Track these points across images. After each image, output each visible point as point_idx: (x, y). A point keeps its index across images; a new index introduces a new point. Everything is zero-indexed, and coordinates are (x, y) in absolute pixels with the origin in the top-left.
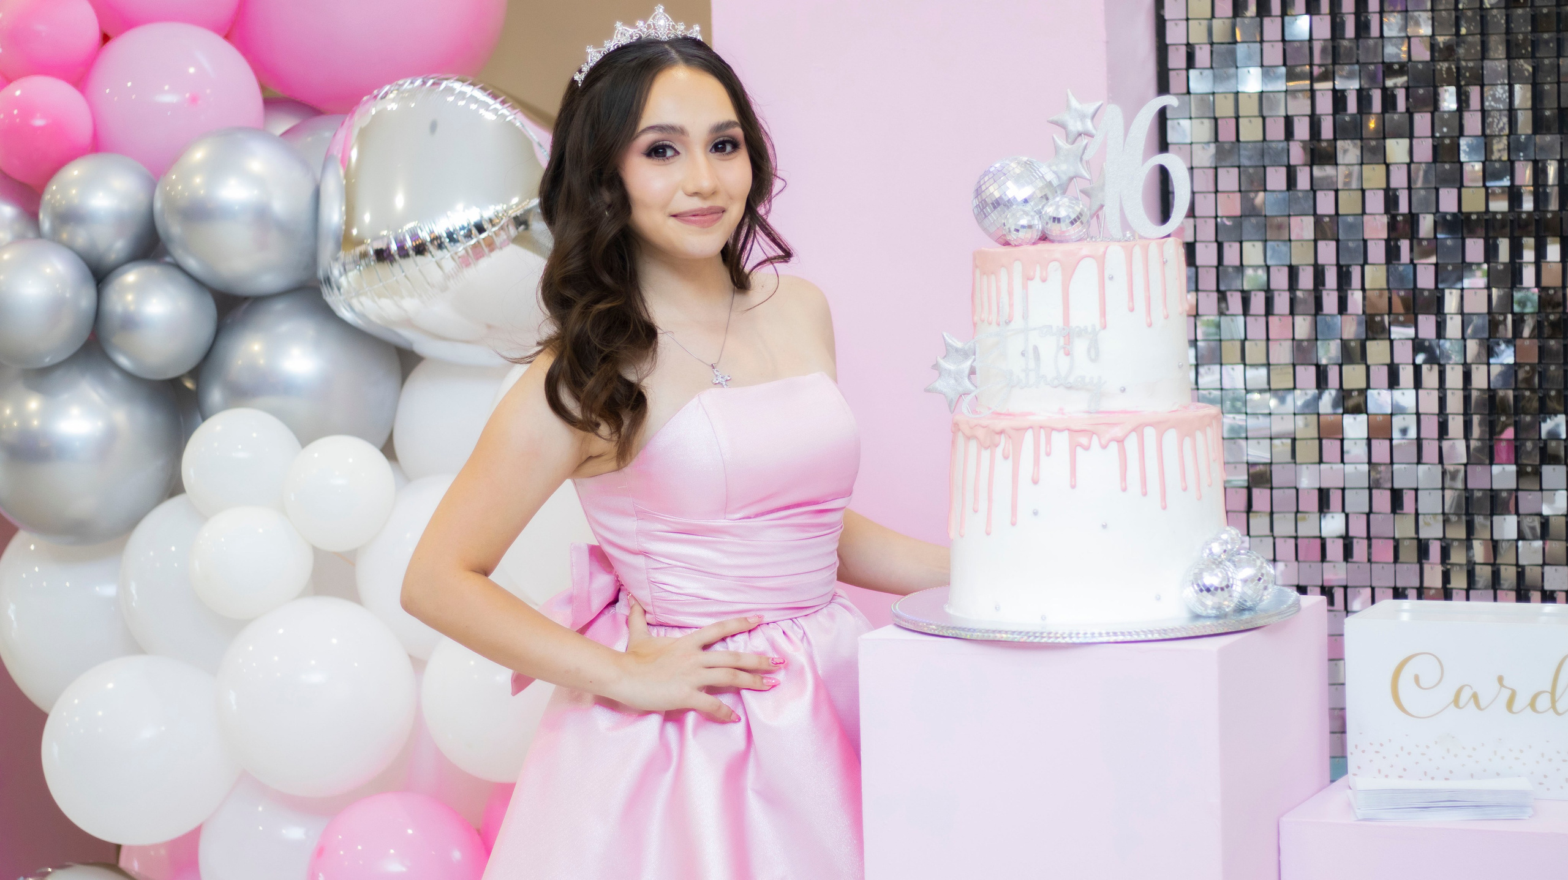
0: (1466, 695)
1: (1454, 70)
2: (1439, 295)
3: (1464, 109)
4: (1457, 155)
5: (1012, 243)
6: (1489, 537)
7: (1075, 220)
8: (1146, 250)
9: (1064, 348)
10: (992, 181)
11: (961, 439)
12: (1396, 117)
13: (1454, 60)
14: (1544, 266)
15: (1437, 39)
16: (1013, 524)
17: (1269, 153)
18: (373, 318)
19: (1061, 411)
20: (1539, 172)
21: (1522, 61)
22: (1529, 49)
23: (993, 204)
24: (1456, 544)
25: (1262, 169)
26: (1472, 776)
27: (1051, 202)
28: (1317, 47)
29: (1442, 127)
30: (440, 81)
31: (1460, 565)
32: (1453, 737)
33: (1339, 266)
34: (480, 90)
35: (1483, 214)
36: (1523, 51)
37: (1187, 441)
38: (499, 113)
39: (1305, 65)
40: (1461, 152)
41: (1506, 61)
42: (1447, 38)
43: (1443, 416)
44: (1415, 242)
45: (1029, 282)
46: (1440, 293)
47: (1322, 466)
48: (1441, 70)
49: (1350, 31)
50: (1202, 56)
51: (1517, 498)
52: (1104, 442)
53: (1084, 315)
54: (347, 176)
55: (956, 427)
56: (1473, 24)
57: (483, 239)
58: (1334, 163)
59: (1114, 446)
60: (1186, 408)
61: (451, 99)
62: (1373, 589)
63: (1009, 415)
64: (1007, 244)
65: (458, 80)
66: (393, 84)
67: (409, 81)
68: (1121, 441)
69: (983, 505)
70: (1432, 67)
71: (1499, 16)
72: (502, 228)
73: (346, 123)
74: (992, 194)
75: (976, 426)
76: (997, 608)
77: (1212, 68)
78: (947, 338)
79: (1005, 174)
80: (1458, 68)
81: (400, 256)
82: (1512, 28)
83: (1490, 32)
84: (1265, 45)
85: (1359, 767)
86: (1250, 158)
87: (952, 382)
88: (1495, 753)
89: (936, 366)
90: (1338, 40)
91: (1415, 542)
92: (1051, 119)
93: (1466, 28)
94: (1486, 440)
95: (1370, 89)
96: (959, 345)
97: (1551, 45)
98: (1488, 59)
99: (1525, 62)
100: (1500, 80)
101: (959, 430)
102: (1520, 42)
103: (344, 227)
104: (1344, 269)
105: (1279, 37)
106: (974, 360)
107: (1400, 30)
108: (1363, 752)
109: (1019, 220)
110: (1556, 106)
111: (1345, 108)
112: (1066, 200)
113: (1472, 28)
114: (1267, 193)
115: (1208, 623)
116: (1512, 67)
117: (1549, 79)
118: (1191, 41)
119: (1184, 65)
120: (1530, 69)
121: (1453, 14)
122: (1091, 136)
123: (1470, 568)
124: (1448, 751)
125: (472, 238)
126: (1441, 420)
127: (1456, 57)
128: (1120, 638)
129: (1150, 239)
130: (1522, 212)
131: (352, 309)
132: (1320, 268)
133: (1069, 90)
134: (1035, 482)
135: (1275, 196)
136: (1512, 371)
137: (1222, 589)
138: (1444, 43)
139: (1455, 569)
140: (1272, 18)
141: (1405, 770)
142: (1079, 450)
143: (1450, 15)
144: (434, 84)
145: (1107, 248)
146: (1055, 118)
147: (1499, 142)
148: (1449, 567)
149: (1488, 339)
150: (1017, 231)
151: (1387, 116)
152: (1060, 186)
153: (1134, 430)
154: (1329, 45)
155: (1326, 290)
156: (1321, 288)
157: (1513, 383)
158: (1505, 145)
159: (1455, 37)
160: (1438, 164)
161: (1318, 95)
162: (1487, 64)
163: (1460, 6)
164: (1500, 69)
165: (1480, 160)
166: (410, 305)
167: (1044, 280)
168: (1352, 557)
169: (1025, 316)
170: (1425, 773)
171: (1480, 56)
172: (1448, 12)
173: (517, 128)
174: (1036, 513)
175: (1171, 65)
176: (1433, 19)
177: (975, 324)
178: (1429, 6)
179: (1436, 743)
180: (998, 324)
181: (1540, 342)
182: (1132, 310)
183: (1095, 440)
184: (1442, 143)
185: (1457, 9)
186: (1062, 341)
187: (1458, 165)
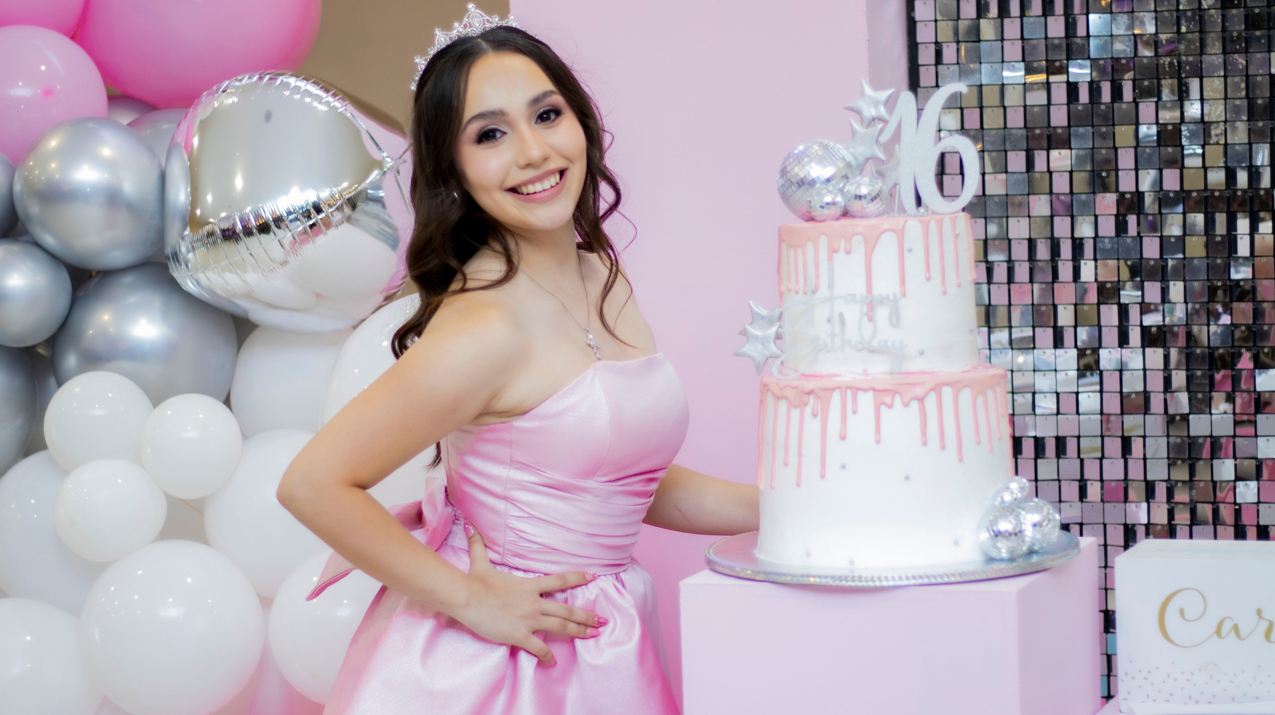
0: (1227, 626)
1: (1176, 64)
2: (1163, 264)
3: (1184, 99)
4: (1179, 138)
5: (816, 218)
6: (1210, 478)
7: (875, 198)
8: (940, 223)
9: (867, 315)
10: (796, 162)
11: (770, 400)
12: (1124, 106)
13: (1175, 55)
14: (1256, 236)
15: (1159, 37)
16: (823, 476)
17: (1010, 139)
18: (219, 292)
19: (865, 372)
20: (1253, 153)
21: (1236, 55)
22: (1243, 45)
23: (798, 183)
24: (1180, 484)
25: (1004, 153)
26: (1233, 699)
27: (852, 181)
28: (1052, 43)
30: (277, 77)
31: (1183, 504)
32: (1216, 665)
33: (1073, 238)
34: (313, 85)
35: (1203, 192)
36: (1238, 47)
37: (980, 399)
38: (332, 105)
39: (1042, 60)
40: (1183, 137)
41: (1223, 56)
42: (1169, 35)
43: (1167, 371)
44: (1142, 217)
45: (835, 255)
46: (1164, 262)
47: (1059, 416)
48: (1164, 64)
50: (949, 53)
51: (1234, 443)
52: (906, 400)
53: (886, 285)
54: (190, 159)
55: (765, 388)
56: (1193, 23)
57: (321, 219)
58: (1069, 147)
59: (915, 404)
60: (975, 368)
61: (287, 93)
62: (1105, 525)
63: (816, 376)
64: (811, 219)
65: (292, 75)
66: (232, 80)
67: (247, 77)
68: (921, 400)
69: (793, 459)
70: (1156, 62)
71: (1215, 16)
72: (338, 209)
73: (189, 115)
74: (797, 174)
75: (785, 387)
76: (808, 554)
77: (958, 63)
78: (753, 306)
79: (808, 156)
80: (1179, 62)
81: (245, 235)
82: (1227, 27)
83: (1207, 30)
84: (1005, 43)
85: (1129, 693)
86: (993, 144)
87: (760, 346)
88: (1255, 678)
89: (744, 333)
90: (1071, 39)
91: (1144, 483)
92: (847, 105)
93: (1185, 26)
94: (1206, 392)
95: (1100, 81)
96: (764, 312)
97: (1263, 41)
98: (1206, 54)
99: (1239, 57)
100: (1217, 73)
101: (768, 390)
102: (1235, 38)
103: (189, 208)
104: (1077, 241)
105: (1019, 36)
106: (780, 327)
107: (1127, 29)
108: (1133, 678)
109: (824, 198)
110: (1268, 95)
111: (1077, 99)
112: (866, 179)
113: (1191, 26)
114: (1008, 174)
115: (1002, 565)
116: (1227, 61)
117: (1261, 71)
118: (939, 40)
119: (932, 61)
120: (1244, 63)
121: (1175, 14)
122: (885, 122)
123: (1193, 506)
124: (1211, 677)
125: (311, 219)
126: (1166, 375)
127: (1177, 53)
128: (926, 581)
129: (943, 214)
130: (1237, 190)
131: (198, 283)
132: (1056, 241)
133: (862, 79)
134: (843, 437)
135: (1016, 177)
136: (1229, 331)
137: (1016, 534)
138: (1167, 40)
139: (1179, 507)
140: (1012, 19)
141: (1171, 694)
142: (883, 409)
143: (1172, 15)
144: (270, 79)
145: (905, 222)
146: (851, 105)
147: (1216, 128)
148: (1173, 505)
149: (1208, 303)
150: (822, 207)
151: (1116, 105)
152: (858, 166)
153: (933, 389)
154: (1064, 43)
155: (1062, 260)
156: (1057, 258)
157: (1231, 342)
158: (1222, 130)
159: (1176, 35)
160: (1161, 148)
161: (1053, 87)
162: (1205, 58)
163: (1181, 7)
164: (1216, 63)
165: (1199, 143)
166: (252, 278)
167: (848, 252)
168: (1086, 497)
169: (831, 286)
170: (1190, 698)
171: (1199, 51)
172: (1170, 12)
173: (347, 118)
174: (843, 467)
175: (921, 61)
176: (1156, 18)
177: (781, 294)
178: (1152, 7)
179: (1200, 670)
180: (805, 293)
181: (1254, 305)
182: (928, 279)
183: (898, 398)
184: (1166, 129)
185: (1178, 10)
186: (865, 308)
187: (1180, 149)
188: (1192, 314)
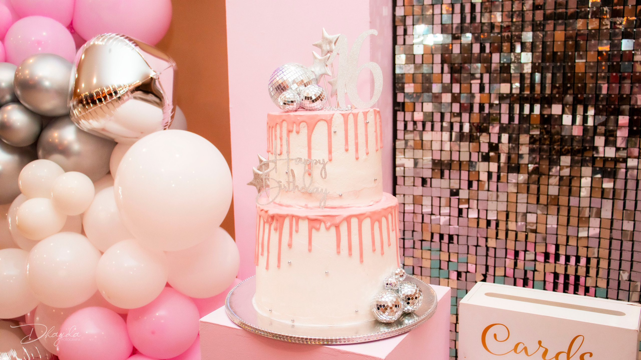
0: (520, 347)
1: (510, 36)
3: (513, 52)
4: (509, 70)
8: (356, 116)
9: (308, 171)
12: (485, 55)
13: (510, 32)
15: (503, 23)
16: (279, 267)
20: (543, 78)
21: (538, 33)
22: (542, 27)
24: (501, 222)
25: (432, 75)
28: (455, 26)
29: (504, 59)
36: (539, 28)
37: (376, 225)
39: (450, 34)
42: (508, 23)
45: (290, 133)
49: (468, 20)
50: (410, 30)
52: (328, 227)
53: (319, 153)
56: (519, 17)
58: (460, 72)
59: (333, 230)
68: (337, 226)
69: (265, 253)
70: (501, 35)
71: (529, 14)
77: (413, 34)
82: (534, 19)
83: (525, 21)
84: (434, 26)
90: (463, 24)
91: (486, 220)
92: (314, 43)
93: (515, 19)
100: (528, 40)
102: (538, 24)
105: (440, 23)
107: (488, 20)
110: (552, 51)
112: (315, 87)
113: (518, 19)
114: (433, 84)
119: (403, 34)
121: (511, 13)
127: (511, 30)
130: (535, 94)
132: (453, 114)
135: (436, 85)
138: (506, 25)
140: (437, 15)
142: (314, 231)
143: (509, 13)
147: (527, 65)
151: (482, 54)
153: (346, 220)
154: (460, 26)
158: (530, 66)
159: (511, 23)
160: (501, 74)
162: (523, 33)
163: (514, 10)
167: (298, 132)
169: (288, 152)
171: (520, 30)
174: (290, 264)
175: (398, 34)
176: (502, 15)
178: (501, 10)
182: (347, 150)
183: (323, 225)
184: (504, 65)
185: (512, 11)
186: (307, 168)
187: (509, 75)
188: (511, 149)
